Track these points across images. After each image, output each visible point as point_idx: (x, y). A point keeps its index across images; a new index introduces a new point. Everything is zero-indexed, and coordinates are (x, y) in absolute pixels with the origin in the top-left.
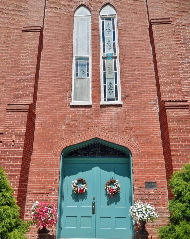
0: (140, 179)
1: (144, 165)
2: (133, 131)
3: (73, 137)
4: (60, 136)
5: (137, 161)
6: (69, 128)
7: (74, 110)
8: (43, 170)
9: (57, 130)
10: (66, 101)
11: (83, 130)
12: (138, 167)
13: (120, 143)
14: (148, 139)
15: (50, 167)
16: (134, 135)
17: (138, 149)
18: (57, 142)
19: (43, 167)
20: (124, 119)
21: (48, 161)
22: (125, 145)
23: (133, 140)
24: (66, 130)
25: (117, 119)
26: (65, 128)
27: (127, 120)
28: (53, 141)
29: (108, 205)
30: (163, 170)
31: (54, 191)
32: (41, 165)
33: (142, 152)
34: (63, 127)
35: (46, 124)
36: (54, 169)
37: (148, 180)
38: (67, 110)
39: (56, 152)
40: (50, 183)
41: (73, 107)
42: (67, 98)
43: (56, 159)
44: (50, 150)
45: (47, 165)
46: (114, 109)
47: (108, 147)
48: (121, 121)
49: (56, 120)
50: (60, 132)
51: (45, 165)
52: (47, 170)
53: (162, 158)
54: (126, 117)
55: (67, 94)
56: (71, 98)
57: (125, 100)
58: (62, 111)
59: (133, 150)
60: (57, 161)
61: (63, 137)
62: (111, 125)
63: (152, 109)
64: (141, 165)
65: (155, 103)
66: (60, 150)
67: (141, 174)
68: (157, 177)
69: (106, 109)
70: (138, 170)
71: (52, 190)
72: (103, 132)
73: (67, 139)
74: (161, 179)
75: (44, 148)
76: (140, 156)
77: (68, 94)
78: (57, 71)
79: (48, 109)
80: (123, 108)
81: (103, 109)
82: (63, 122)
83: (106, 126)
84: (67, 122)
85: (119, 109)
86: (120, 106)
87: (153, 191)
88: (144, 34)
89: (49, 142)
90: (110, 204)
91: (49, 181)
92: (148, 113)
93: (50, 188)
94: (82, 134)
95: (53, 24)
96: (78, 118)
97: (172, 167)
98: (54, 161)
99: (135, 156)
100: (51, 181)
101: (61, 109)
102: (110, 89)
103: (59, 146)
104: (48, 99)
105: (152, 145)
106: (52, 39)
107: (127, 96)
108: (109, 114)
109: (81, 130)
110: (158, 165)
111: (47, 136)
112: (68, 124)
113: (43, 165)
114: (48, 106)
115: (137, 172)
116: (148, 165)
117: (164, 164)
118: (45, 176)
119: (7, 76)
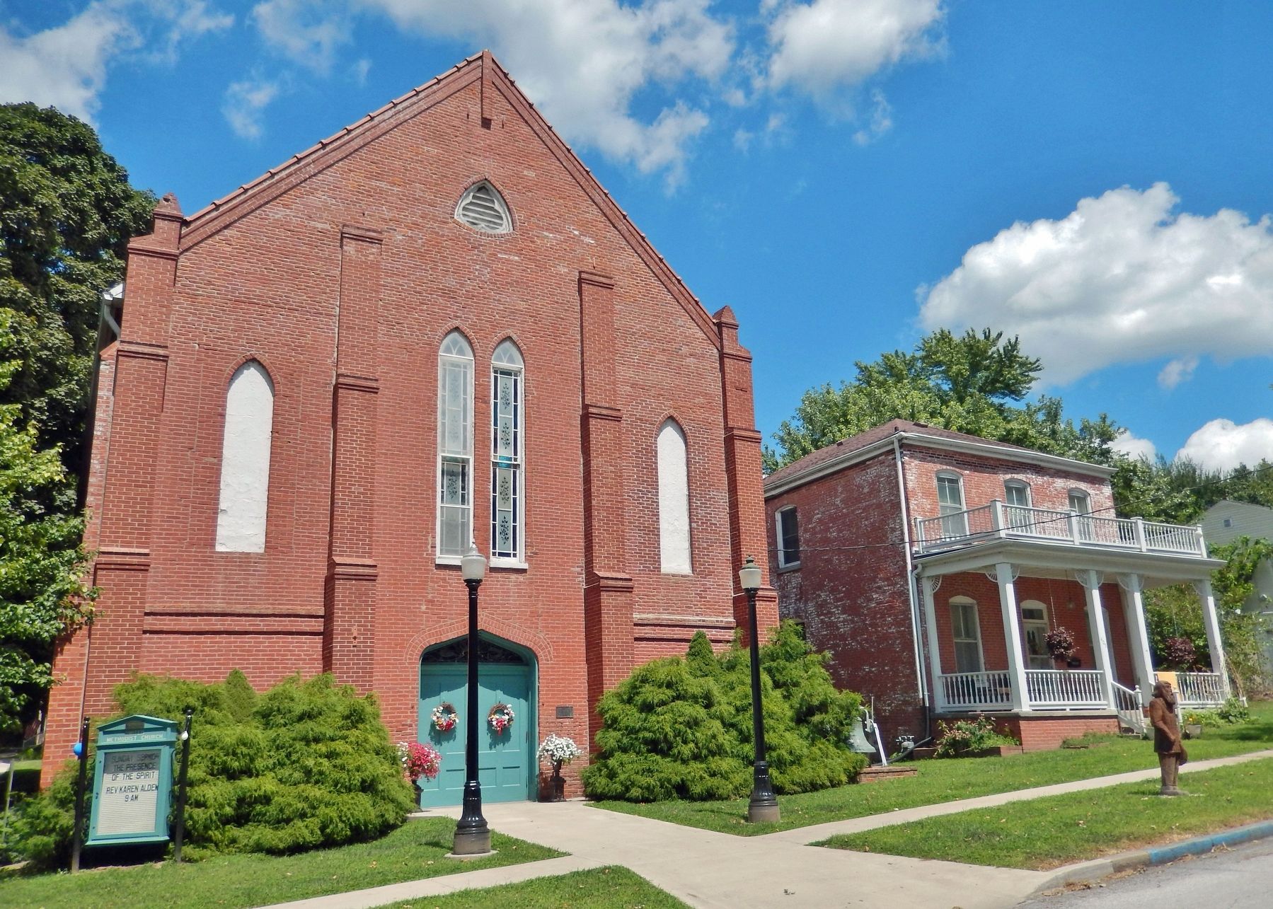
0: (549, 702)
1: (558, 679)
2: (542, 620)
3: (441, 627)
4: (418, 624)
5: (546, 672)
6: (433, 609)
7: (442, 573)
8: (389, 688)
9: (412, 612)
10: (427, 554)
11: (460, 614)
12: (547, 683)
13: (520, 640)
14: (565, 635)
15: (401, 684)
16: (543, 627)
17: (549, 651)
18: (412, 636)
19: (388, 684)
20: (529, 597)
21: (396, 672)
22: (528, 644)
23: (541, 635)
24: (428, 613)
25: (518, 597)
26: (427, 608)
27: (533, 598)
28: (405, 634)
29: (491, 748)
30: (584, 687)
31: (411, 726)
32: (383, 680)
33: (555, 657)
34: (424, 607)
35: (389, 599)
36: (408, 688)
37: (561, 704)
38: (428, 574)
39: (410, 655)
40: (402, 712)
41: (439, 567)
42: (429, 547)
43: (411, 668)
44: (400, 651)
45: (396, 680)
46: (513, 577)
47: (493, 646)
48: (524, 600)
49: (410, 592)
50: (419, 616)
51: (392, 680)
52: (395, 688)
53: (583, 668)
54: (532, 593)
55: (427, 539)
56: (435, 547)
57: (532, 560)
58: (420, 573)
59: (540, 654)
60: (415, 672)
61: (423, 627)
62: (507, 607)
63: (575, 581)
64: (552, 680)
65: (579, 569)
66: (419, 651)
67: (552, 694)
68: (575, 698)
69: (499, 575)
70: (548, 687)
71: (406, 725)
72: (493, 618)
73: (430, 630)
74: (581, 702)
75: (388, 648)
76: (552, 664)
77: (430, 539)
78: (408, 485)
79: (393, 569)
80: (527, 575)
81: (494, 574)
82: (423, 596)
83: (498, 608)
84: (430, 596)
85: (521, 578)
86: (523, 571)
87: (567, 720)
88: (571, 426)
89: (396, 636)
90: (495, 747)
91: (401, 708)
92: (568, 587)
93: (403, 721)
94: (457, 622)
95: (396, 367)
96: (449, 590)
97: (602, 684)
98: (408, 671)
99: (544, 664)
100: (405, 708)
101: (418, 569)
102: (504, 532)
103: (416, 643)
104: (391, 546)
105: (570, 646)
106: (393, 406)
107: (536, 554)
108: (505, 585)
109: (456, 614)
110: (577, 679)
111: (393, 624)
112: (432, 602)
113: (388, 680)
114: (391, 561)
115: (547, 691)
116: (562, 679)
117: (586, 677)
118: (393, 700)
119: (298, 484)
